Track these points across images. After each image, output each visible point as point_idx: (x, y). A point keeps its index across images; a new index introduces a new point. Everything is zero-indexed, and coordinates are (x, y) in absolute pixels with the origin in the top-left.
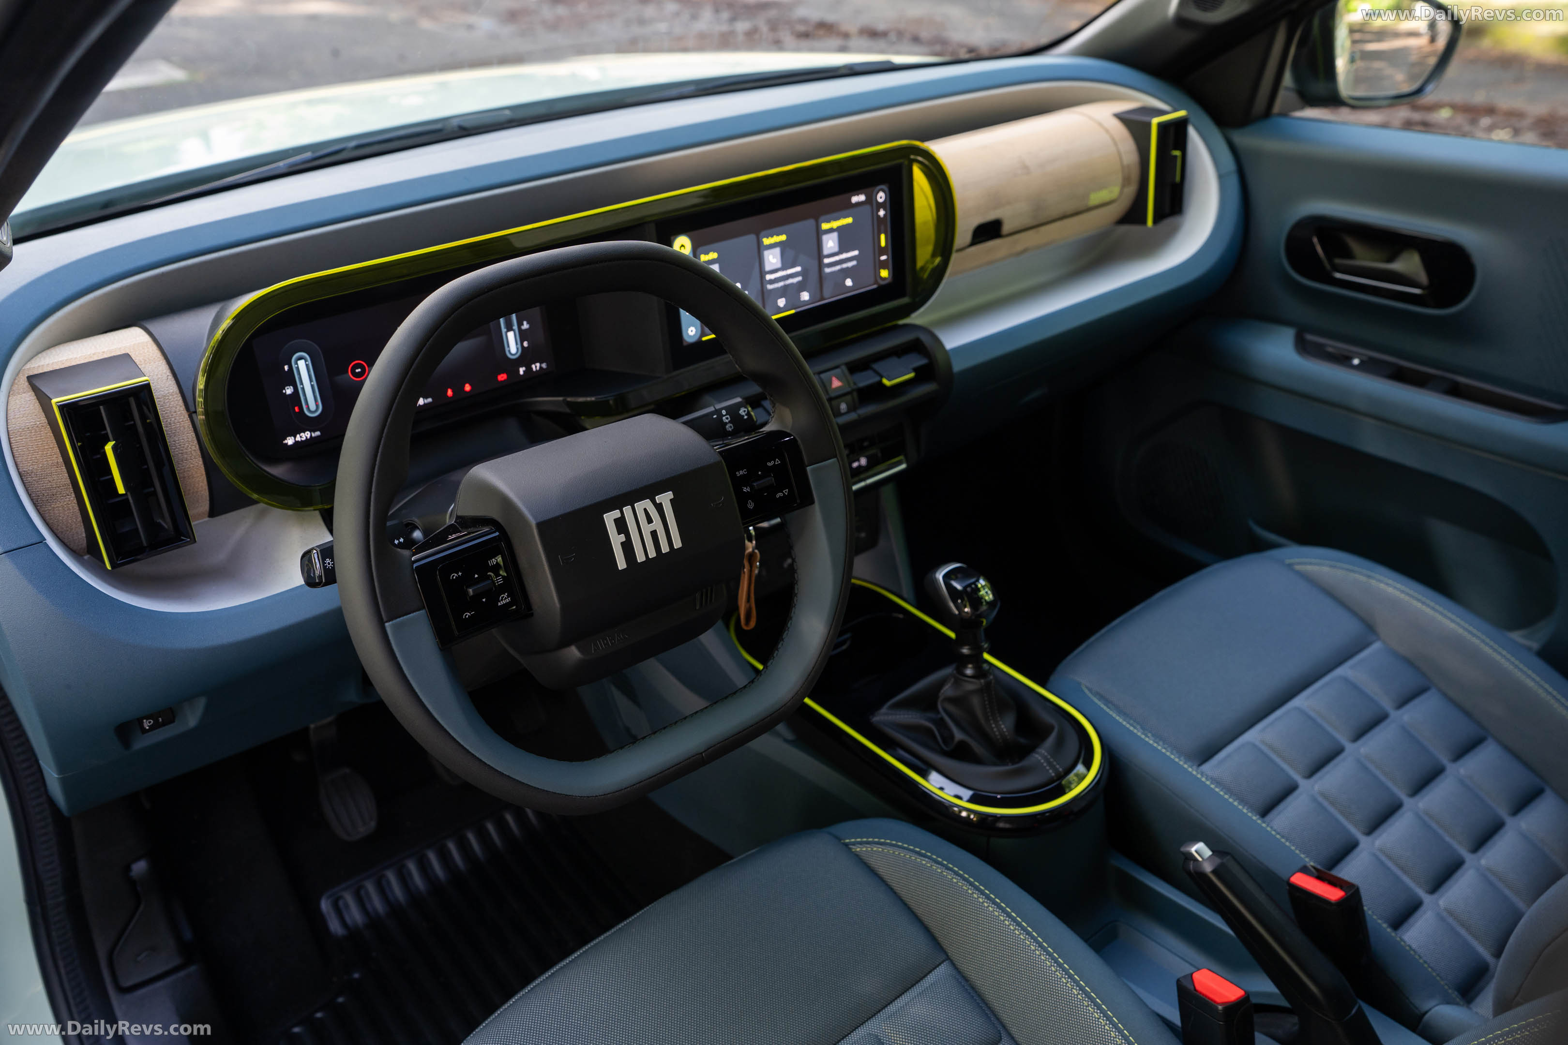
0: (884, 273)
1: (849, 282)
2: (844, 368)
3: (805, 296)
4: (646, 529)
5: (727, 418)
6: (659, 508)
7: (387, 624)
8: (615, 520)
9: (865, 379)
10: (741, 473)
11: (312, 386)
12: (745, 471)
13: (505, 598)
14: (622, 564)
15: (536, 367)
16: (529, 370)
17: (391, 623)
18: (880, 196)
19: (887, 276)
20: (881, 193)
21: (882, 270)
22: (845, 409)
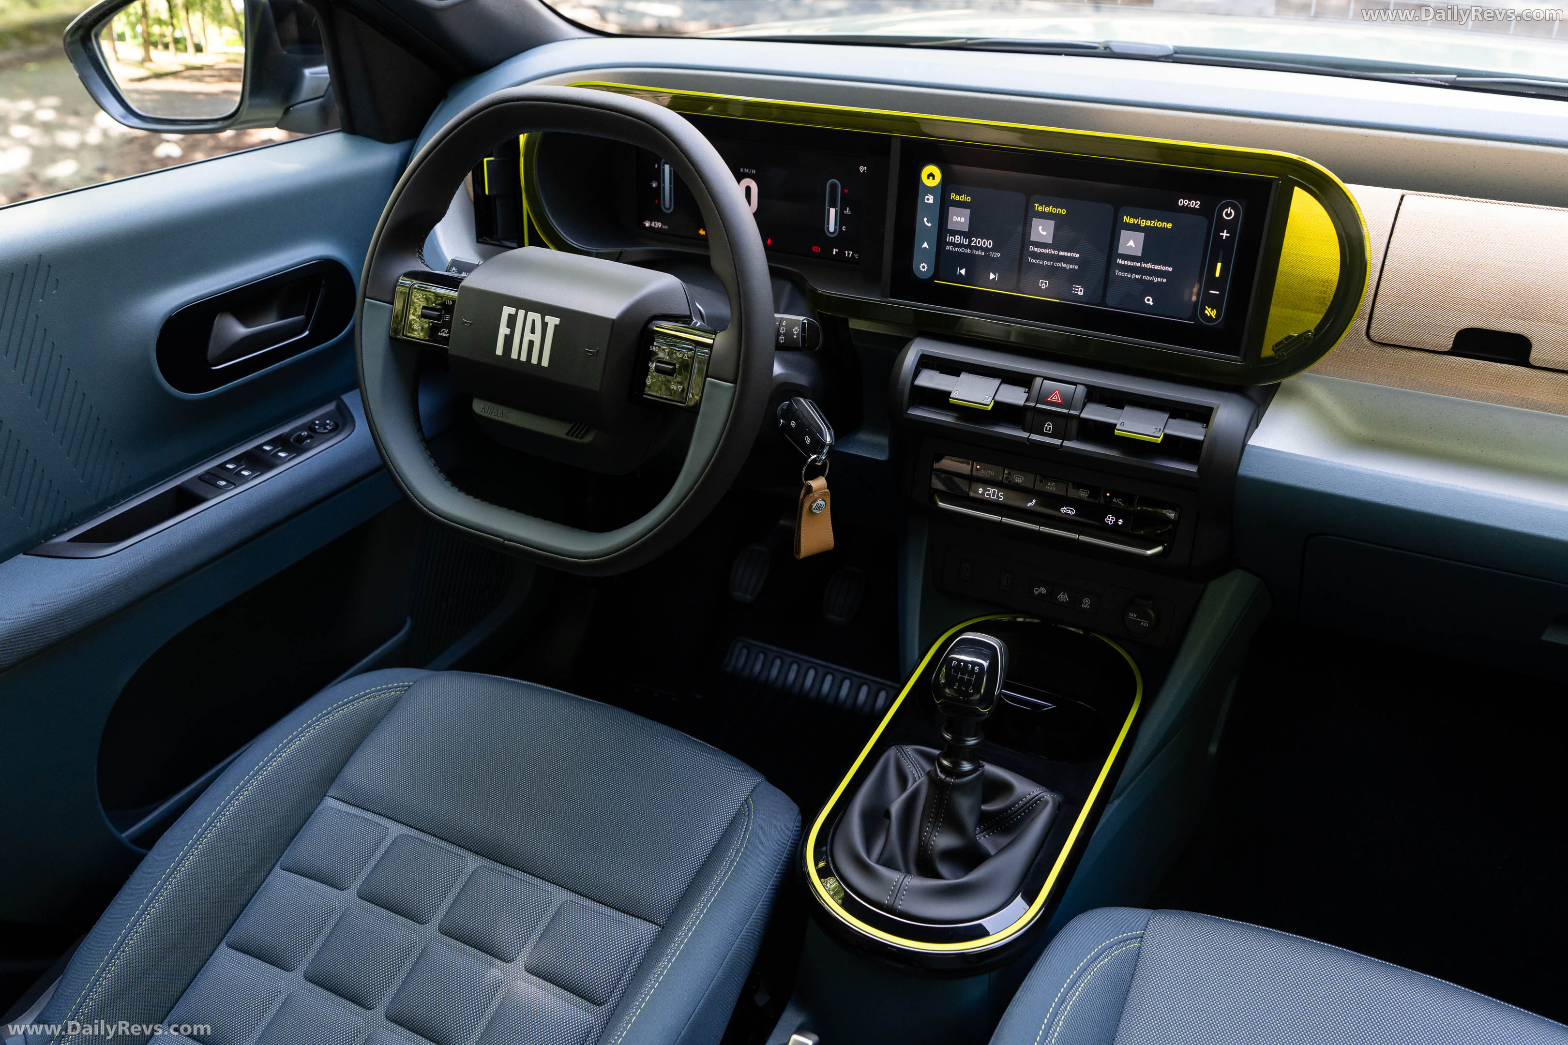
0: (1210, 312)
1: (1149, 301)
2: (1081, 390)
3: (1079, 290)
4: (528, 336)
6: (545, 325)
7: (366, 299)
8: (510, 315)
9: (1095, 413)
11: (670, 188)
13: (446, 333)
14: (499, 351)
16: (841, 253)
17: (369, 300)
18: (1227, 211)
19: (1214, 317)
20: (1230, 208)
21: (1207, 307)
22: (1049, 430)
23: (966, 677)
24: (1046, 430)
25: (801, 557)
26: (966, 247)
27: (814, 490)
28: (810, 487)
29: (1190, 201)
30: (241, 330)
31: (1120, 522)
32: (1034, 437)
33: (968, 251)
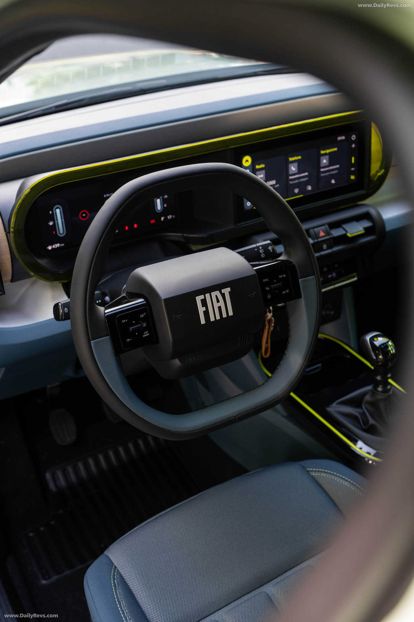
0: (353, 177)
1: (333, 181)
2: (327, 226)
3: (309, 188)
4: (216, 305)
5: (262, 251)
6: (223, 295)
7: (92, 342)
8: (202, 300)
9: (337, 233)
10: (266, 280)
11: (62, 222)
12: (267, 280)
13: (147, 334)
14: (203, 322)
15: (170, 217)
16: (166, 218)
17: (93, 341)
18: (353, 137)
19: (354, 179)
24: (325, 248)
29: (341, 137)
32: (322, 253)
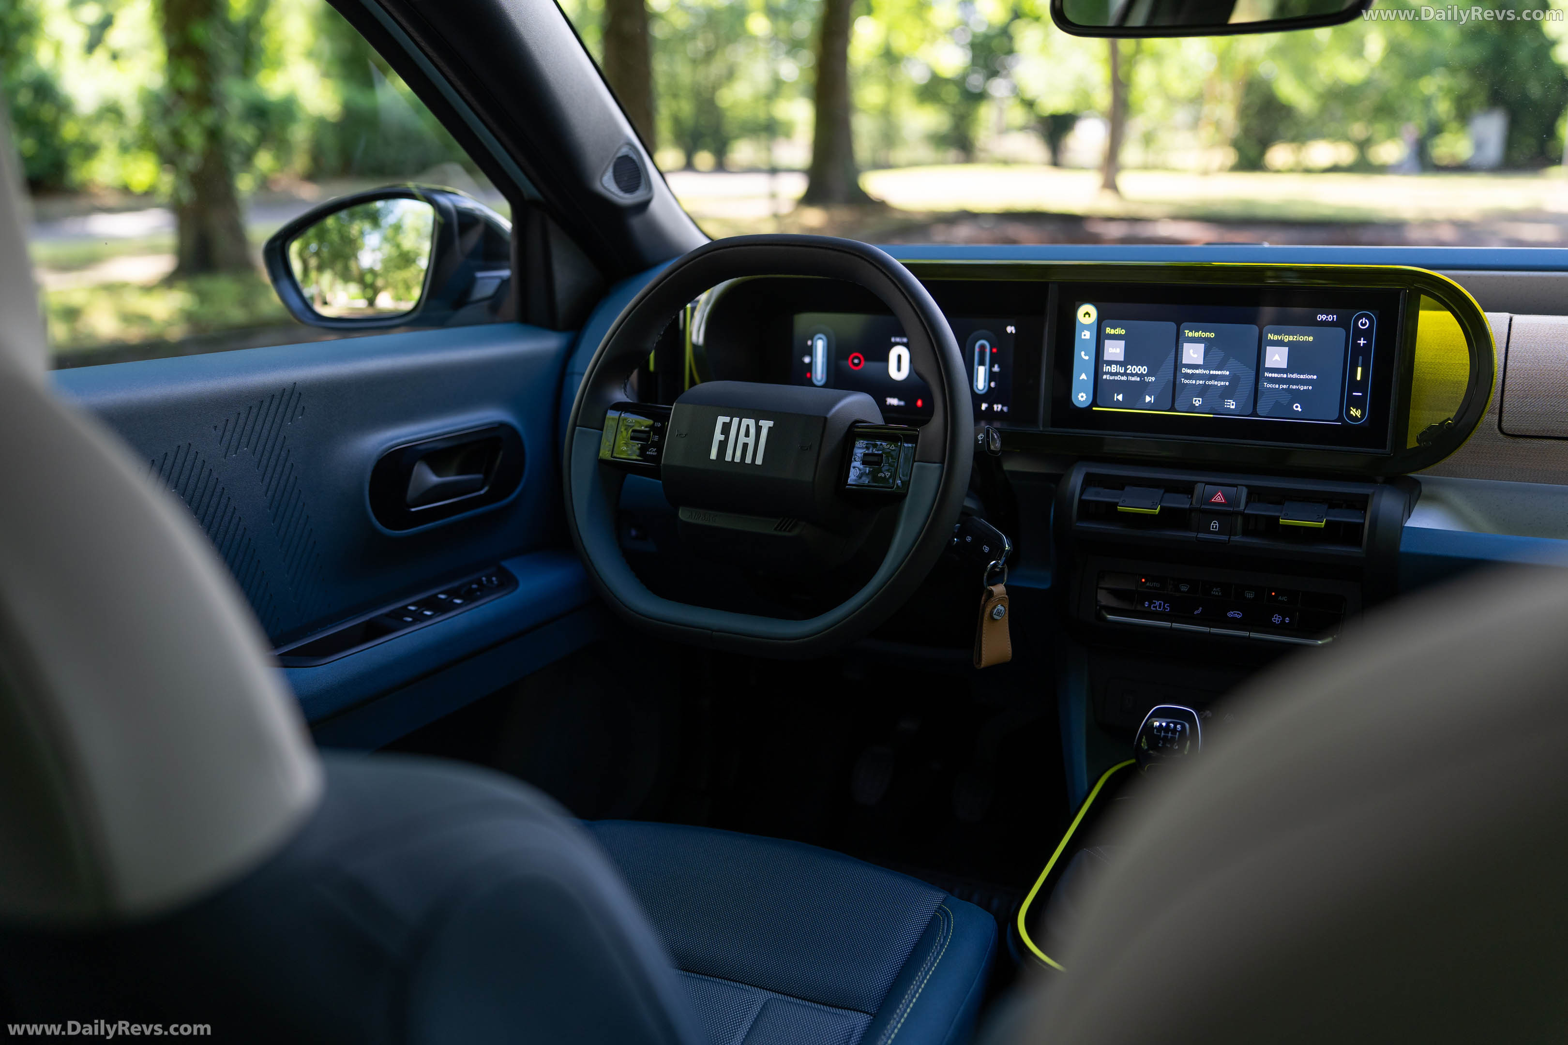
0: (1355, 412)
1: (1297, 407)
3: (1231, 405)
4: (742, 439)
6: (759, 429)
8: (724, 423)
9: (1257, 509)
11: (822, 362)
13: (653, 452)
14: (713, 455)
15: (998, 408)
16: (990, 408)
17: (580, 428)
18: (1362, 322)
19: (1359, 417)
20: (1364, 319)
21: (1351, 408)
22: (1216, 528)
23: (1170, 735)
24: (1213, 528)
25: (982, 666)
26: (1122, 375)
27: (995, 594)
28: (991, 593)
29: (1327, 315)
30: (434, 479)
31: (1287, 620)
32: (1201, 535)
33: (1124, 378)
